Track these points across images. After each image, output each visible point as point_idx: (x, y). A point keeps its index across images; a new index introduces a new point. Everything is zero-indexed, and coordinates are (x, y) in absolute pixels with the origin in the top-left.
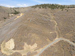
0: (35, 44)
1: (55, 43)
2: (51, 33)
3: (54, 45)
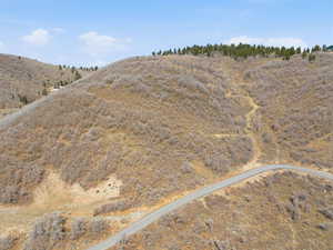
0: (112, 179)
1: (242, 185)
2: (218, 136)
3: (233, 192)
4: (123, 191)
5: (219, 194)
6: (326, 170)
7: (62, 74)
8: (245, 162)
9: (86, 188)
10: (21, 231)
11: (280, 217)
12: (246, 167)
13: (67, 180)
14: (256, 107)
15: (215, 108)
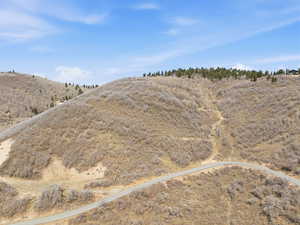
0: (99, 166)
1: (197, 174)
2: (185, 139)
3: (189, 178)
4: (107, 174)
5: (178, 179)
6: (264, 164)
7: (67, 90)
8: (203, 159)
9: (80, 171)
10: (34, 195)
11: (222, 197)
12: (203, 163)
13: (66, 166)
14: (222, 118)
15: (186, 118)
